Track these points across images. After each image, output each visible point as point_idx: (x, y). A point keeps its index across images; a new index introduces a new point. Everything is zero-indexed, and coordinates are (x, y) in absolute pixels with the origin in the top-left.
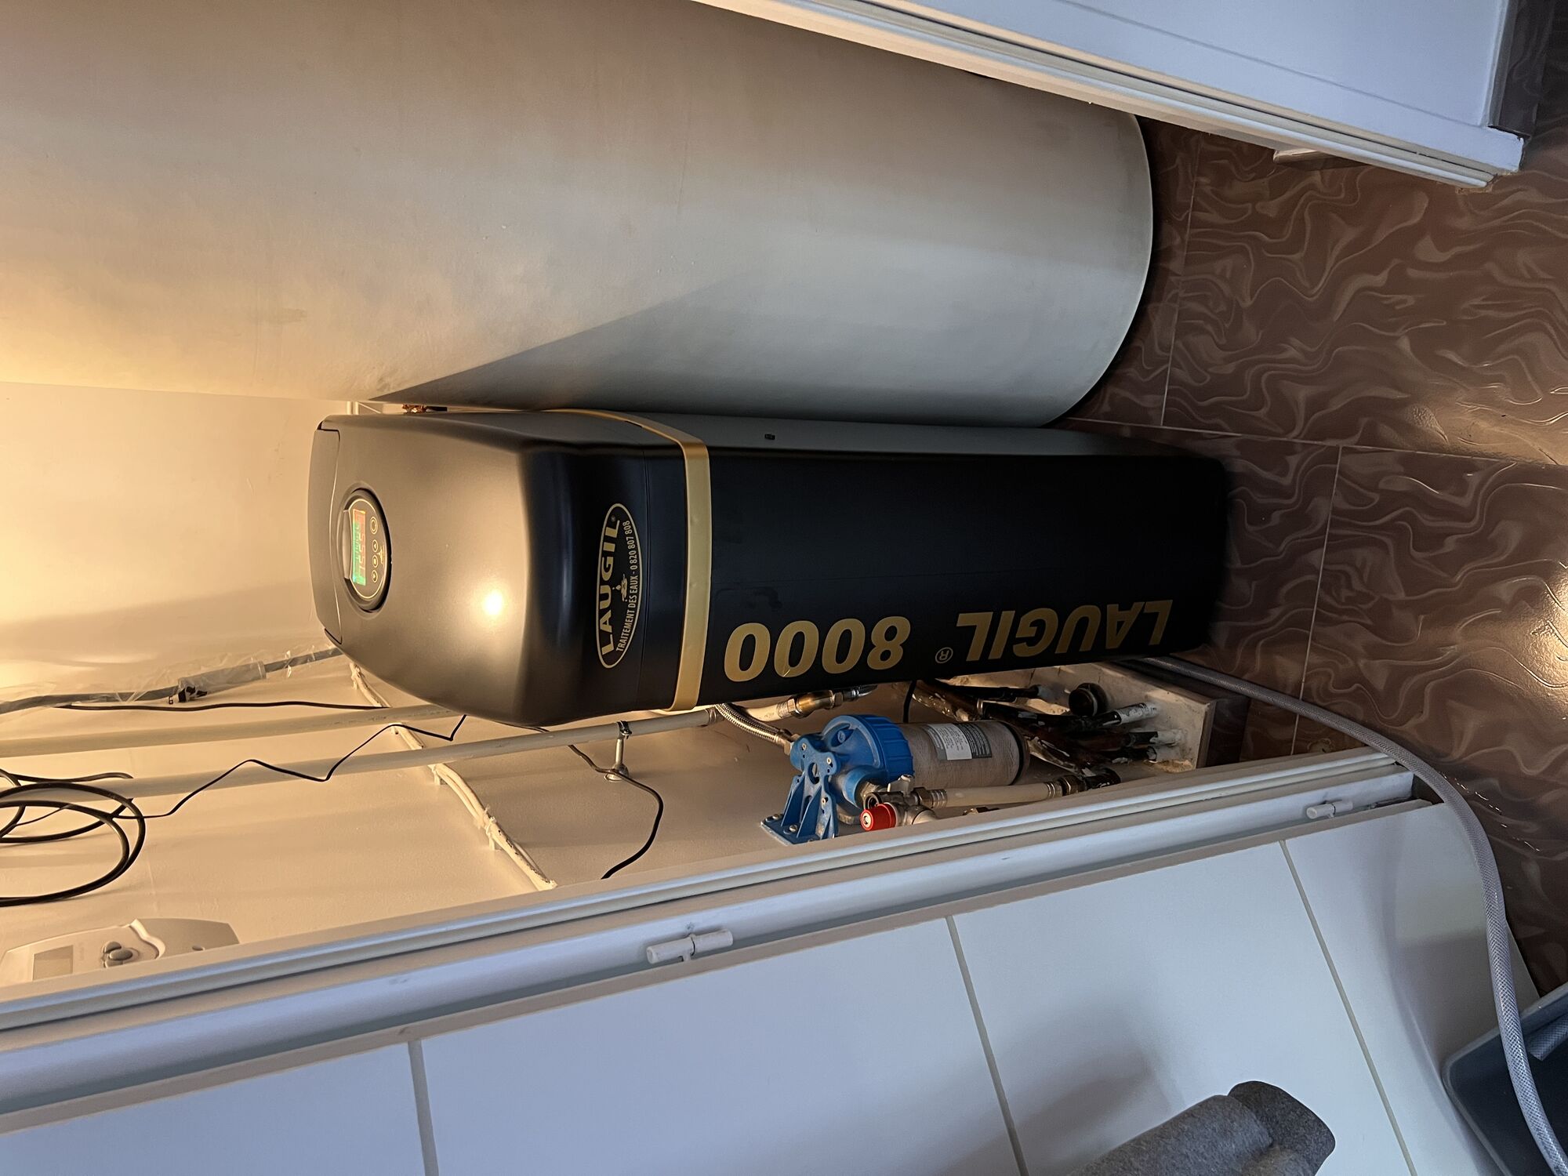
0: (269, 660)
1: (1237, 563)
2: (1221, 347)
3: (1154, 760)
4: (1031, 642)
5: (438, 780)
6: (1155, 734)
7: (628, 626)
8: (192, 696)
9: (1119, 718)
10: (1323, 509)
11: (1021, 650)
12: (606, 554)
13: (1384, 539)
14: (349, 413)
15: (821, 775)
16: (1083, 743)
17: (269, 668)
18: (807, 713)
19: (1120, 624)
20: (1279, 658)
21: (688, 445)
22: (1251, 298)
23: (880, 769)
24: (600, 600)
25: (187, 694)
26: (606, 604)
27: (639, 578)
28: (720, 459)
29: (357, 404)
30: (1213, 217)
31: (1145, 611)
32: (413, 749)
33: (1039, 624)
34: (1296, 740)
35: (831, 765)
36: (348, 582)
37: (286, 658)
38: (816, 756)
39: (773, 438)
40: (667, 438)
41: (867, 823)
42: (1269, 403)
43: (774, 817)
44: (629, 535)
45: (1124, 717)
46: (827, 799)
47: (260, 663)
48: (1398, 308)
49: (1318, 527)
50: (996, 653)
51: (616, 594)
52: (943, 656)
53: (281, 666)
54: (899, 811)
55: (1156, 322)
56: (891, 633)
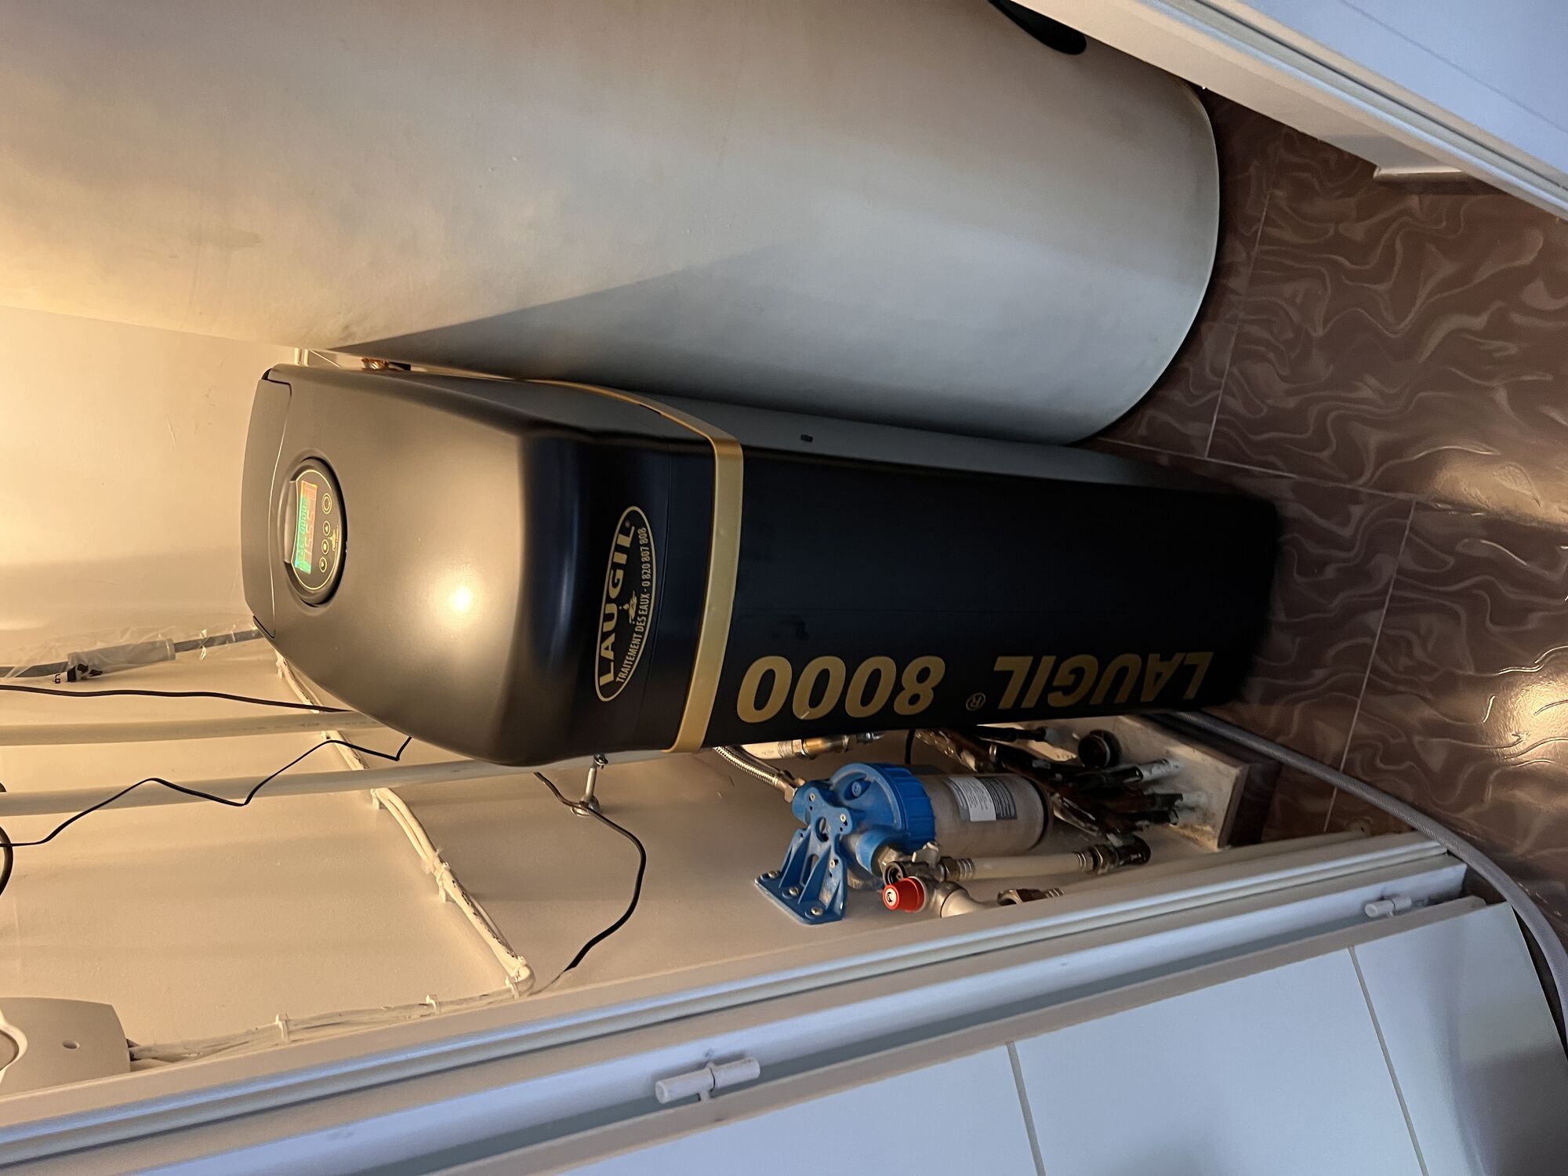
0: (180, 638)
1: (1282, 617)
2: (1282, 378)
3: (1175, 824)
4: (1067, 690)
5: (378, 804)
6: (1180, 796)
7: (632, 652)
8: (84, 675)
9: (1141, 775)
10: (1387, 567)
11: (1056, 700)
12: (616, 566)
13: (1456, 607)
14: (296, 362)
15: (830, 831)
16: (1110, 805)
17: (180, 647)
18: (813, 756)
19: (1159, 675)
20: (1319, 724)
21: (718, 442)
22: (1325, 325)
23: (901, 831)
24: (604, 621)
25: (78, 673)
26: (609, 626)
27: (650, 597)
28: (757, 462)
29: (306, 352)
30: (1288, 235)
31: (1186, 663)
32: (354, 769)
33: (1079, 672)
34: (1332, 814)
35: (846, 823)
36: (289, 567)
37: (201, 637)
38: (825, 810)
39: (810, 439)
40: (698, 434)
41: (890, 901)
42: (1334, 446)
43: (770, 875)
44: (644, 545)
45: (1146, 774)
46: (836, 861)
47: (170, 640)
48: (1496, 355)
49: (1379, 587)
50: (1029, 702)
51: (624, 614)
52: (975, 702)
53: (194, 645)
54: (927, 886)
55: (1209, 342)
56: (923, 675)
